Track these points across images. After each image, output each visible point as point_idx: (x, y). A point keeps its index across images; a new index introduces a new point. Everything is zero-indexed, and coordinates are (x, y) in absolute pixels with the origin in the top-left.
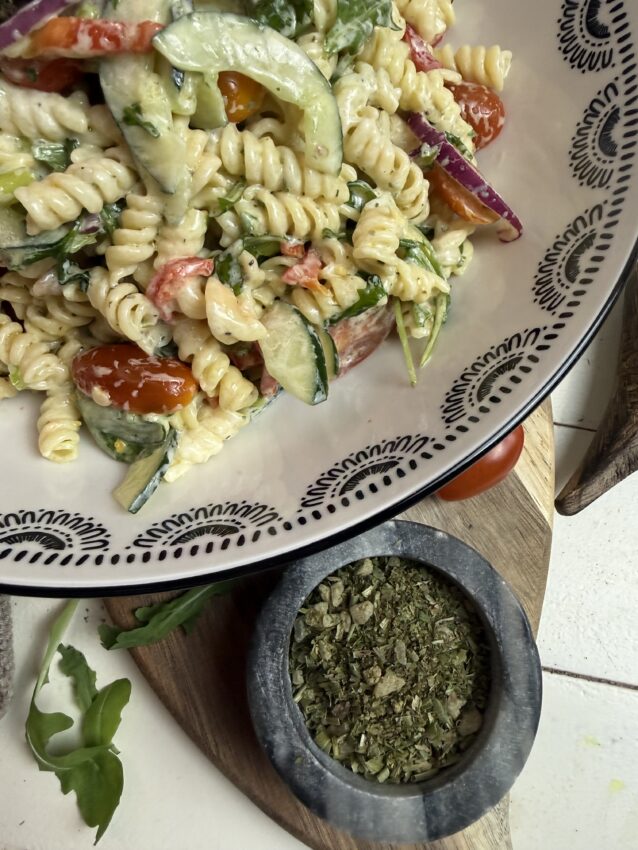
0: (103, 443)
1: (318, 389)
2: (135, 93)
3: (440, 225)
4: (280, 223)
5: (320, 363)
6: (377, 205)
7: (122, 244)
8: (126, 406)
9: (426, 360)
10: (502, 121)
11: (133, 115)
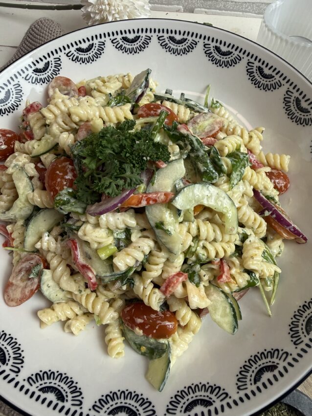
0: (135, 347)
1: (235, 327)
2: (161, 218)
3: (270, 237)
4: (213, 254)
5: (235, 316)
6: (250, 241)
7: (150, 271)
8: (150, 336)
9: (273, 302)
10: (289, 185)
11: (160, 225)
